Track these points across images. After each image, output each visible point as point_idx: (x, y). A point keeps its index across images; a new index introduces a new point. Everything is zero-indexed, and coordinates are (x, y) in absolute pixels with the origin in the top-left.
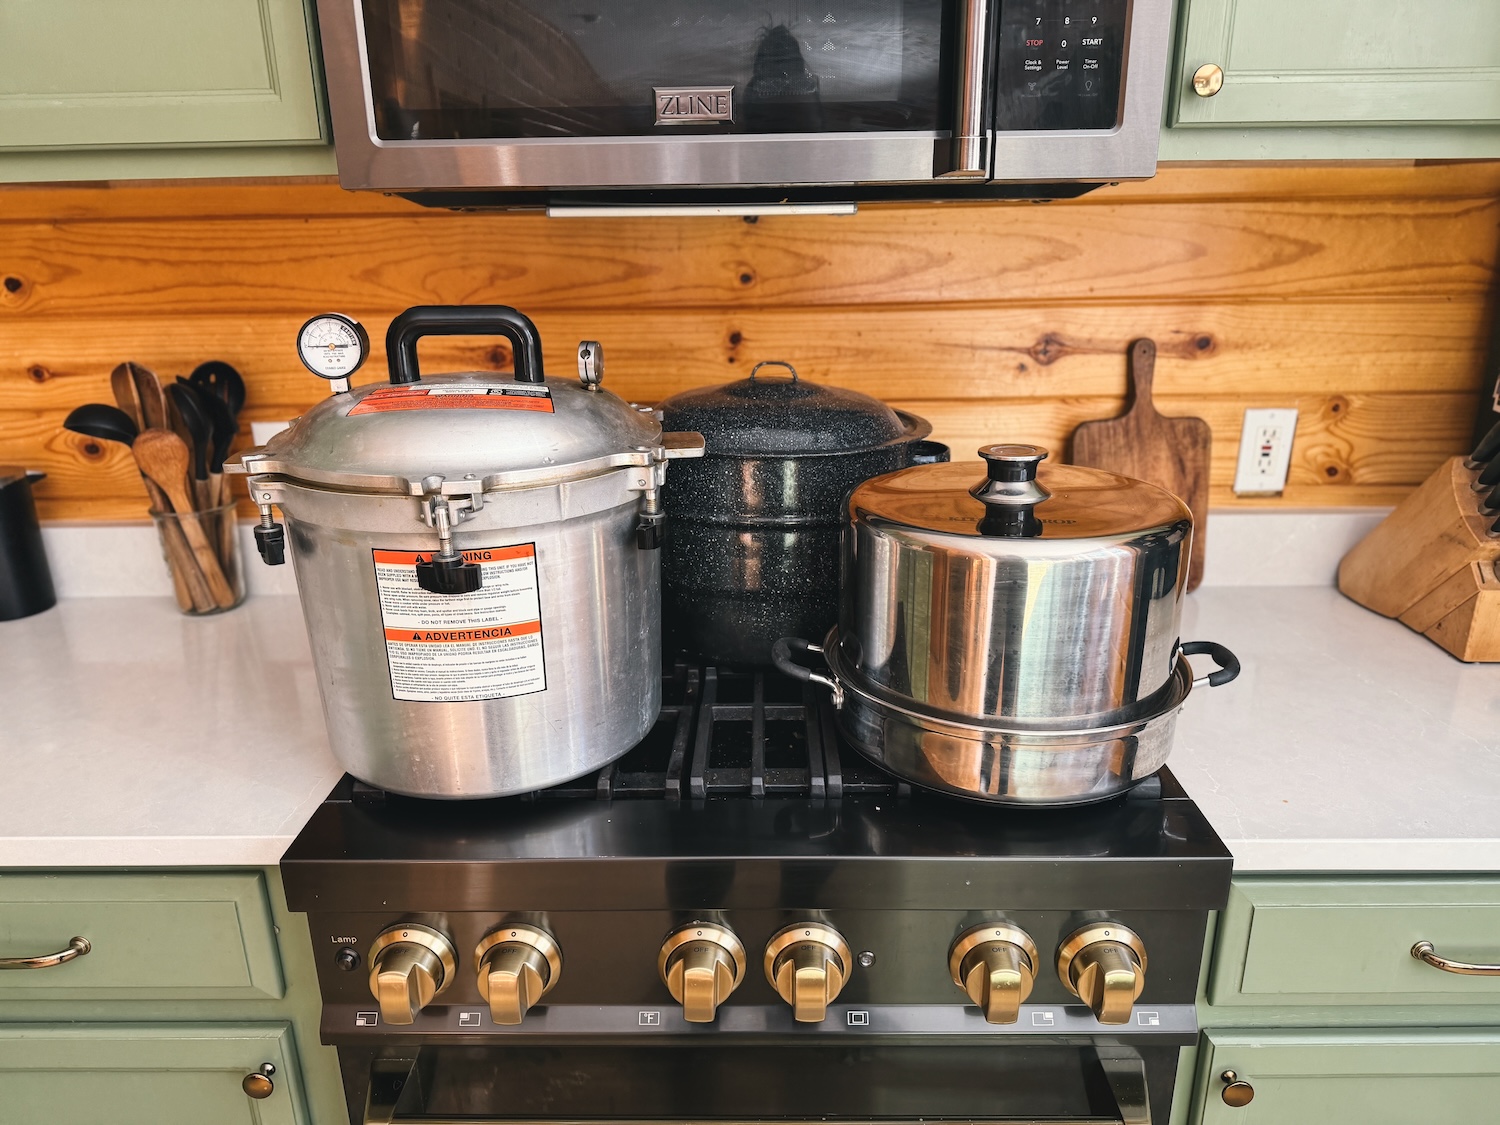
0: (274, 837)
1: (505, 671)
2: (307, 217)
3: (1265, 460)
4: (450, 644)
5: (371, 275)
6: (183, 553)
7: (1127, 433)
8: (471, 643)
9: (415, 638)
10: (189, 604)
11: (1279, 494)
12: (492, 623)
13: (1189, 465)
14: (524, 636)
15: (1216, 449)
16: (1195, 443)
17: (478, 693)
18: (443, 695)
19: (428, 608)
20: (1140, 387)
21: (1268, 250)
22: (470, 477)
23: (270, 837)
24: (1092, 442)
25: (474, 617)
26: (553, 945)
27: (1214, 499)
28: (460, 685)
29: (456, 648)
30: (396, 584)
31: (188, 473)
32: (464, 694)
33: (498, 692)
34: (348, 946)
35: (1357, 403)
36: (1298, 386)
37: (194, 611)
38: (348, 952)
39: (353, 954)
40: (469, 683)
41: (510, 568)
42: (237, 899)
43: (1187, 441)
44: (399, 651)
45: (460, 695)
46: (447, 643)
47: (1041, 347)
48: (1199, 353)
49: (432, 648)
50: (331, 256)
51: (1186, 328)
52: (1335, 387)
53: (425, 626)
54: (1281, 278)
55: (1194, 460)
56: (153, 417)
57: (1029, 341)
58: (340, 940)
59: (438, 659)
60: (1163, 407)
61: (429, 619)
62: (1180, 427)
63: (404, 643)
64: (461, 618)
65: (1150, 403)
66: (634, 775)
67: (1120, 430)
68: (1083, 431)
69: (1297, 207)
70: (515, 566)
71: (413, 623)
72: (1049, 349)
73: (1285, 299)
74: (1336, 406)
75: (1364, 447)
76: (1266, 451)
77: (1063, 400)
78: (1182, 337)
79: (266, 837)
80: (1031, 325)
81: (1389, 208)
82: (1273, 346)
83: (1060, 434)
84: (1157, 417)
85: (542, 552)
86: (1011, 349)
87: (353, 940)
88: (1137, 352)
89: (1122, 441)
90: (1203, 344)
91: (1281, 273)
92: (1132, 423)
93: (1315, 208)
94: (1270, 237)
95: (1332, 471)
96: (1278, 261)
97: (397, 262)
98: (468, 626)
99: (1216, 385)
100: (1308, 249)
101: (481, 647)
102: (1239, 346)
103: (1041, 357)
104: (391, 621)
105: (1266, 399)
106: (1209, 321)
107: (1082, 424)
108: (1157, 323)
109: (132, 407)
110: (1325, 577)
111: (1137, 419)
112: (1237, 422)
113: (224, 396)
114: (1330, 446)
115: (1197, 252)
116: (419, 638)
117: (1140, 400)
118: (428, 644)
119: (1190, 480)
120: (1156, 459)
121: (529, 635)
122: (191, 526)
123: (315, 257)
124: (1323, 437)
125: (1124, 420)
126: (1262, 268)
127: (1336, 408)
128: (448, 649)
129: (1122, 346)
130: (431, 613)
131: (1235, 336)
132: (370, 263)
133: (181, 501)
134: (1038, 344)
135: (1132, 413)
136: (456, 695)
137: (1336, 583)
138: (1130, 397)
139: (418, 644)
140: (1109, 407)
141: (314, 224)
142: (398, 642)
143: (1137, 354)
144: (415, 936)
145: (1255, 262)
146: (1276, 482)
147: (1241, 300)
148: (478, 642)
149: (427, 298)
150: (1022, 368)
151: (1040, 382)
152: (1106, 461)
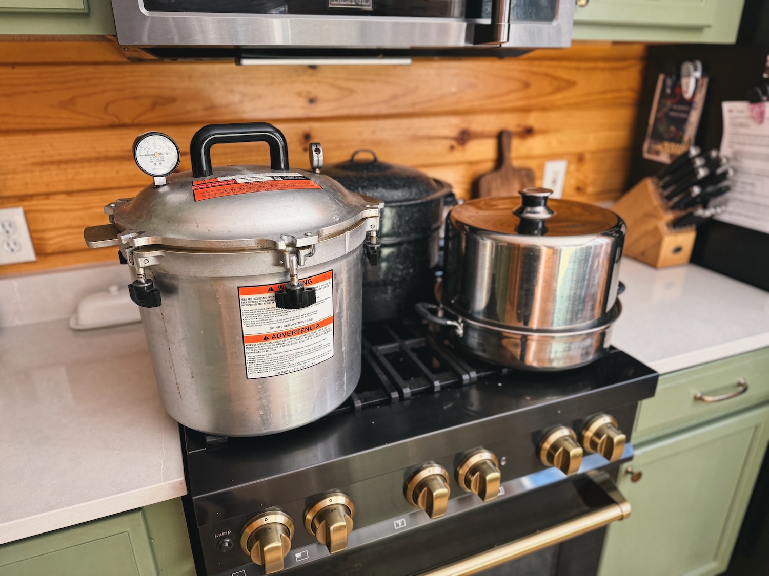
1: (316, 349)
3: (554, 186)
4: (286, 339)
5: (67, 105)
7: (502, 177)
8: (299, 336)
9: (265, 339)
12: (311, 322)
14: (325, 327)
16: (529, 179)
17: (301, 365)
18: (281, 371)
19: (275, 319)
20: (506, 153)
21: (555, 84)
22: (310, 234)
24: (488, 183)
25: (301, 320)
28: (291, 363)
29: (290, 341)
30: (254, 307)
32: (293, 368)
33: (311, 362)
34: (226, 536)
35: (588, 156)
36: (566, 149)
38: (226, 540)
39: (229, 540)
40: (297, 360)
41: (321, 287)
42: (128, 530)
43: (525, 179)
44: (253, 349)
45: (291, 369)
46: (285, 339)
47: (460, 137)
48: (527, 136)
49: (275, 344)
50: (35, 92)
51: (522, 124)
52: (581, 148)
53: (272, 330)
54: (559, 98)
57: (454, 133)
58: (220, 534)
59: (279, 349)
60: (516, 163)
61: (274, 326)
62: (524, 173)
63: (257, 343)
64: (293, 322)
65: (510, 162)
67: (499, 177)
68: (484, 178)
69: (566, 64)
70: (323, 285)
71: (264, 330)
72: (464, 137)
73: (560, 108)
74: (580, 158)
75: (591, 176)
76: (554, 181)
77: (470, 163)
78: (520, 129)
80: (456, 124)
81: (601, 64)
82: (558, 131)
83: (470, 181)
84: (514, 169)
85: (335, 275)
86: (446, 138)
87: (229, 532)
89: (500, 182)
90: (528, 132)
91: (560, 95)
92: (503, 173)
93: (574, 64)
94: (556, 79)
95: (578, 189)
96: (559, 90)
97: (85, 96)
98: (298, 326)
100: (571, 84)
101: (304, 337)
102: (545, 132)
103: (461, 141)
104: (248, 331)
105: (554, 156)
106: (532, 120)
107: (482, 176)
108: (510, 122)
111: (506, 172)
112: (542, 168)
114: (578, 177)
115: (526, 85)
116: (268, 339)
117: (506, 162)
118: (273, 341)
121: (328, 325)
124: (576, 174)
125: (498, 172)
126: (553, 92)
128: (285, 342)
129: (496, 134)
130: (276, 322)
131: (542, 127)
132: (65, 96)
134: (459, 134)
135: (502, 168)
136: (288, 369)
138: (500, 160)
139: (266, 342)
140: (489, 165)
142: (253, 344)
143: (502, 138)
144: (272, 518)
145: (550, 90)
146: (559, 194)
147: (544, 109)
148: (302, 335)
149: (109, 120)
150: (452, 148)
151: (460, 155)
152: (494, 193)
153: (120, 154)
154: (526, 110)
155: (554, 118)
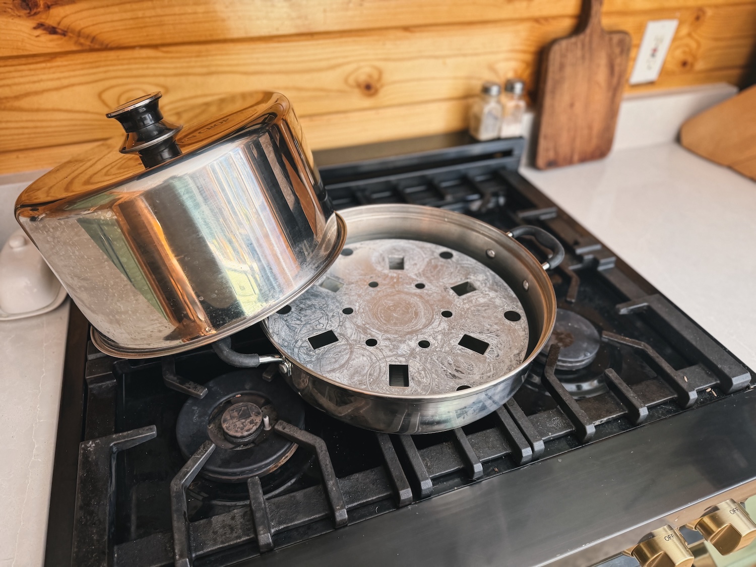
3: (652, 60)
7: (583, 45)
11: (651, 84)
13: (617, 69)
16: (622, 52)
20: (594, 8)
24: (562, 56)
35: (709, 12)
43: (617, 50)
55: (620, 65)
60: (607, 22)
62: (616, 38)
65: (599, 22)
67: (579, 45)
68: (555, 47)
74: (698, 16)
75: (705, 45)
76: (654, 52)
77: (537, 20)
83: (533, 49)
84: (602, 31)
89: (579, 53)
92: (587, 39)
95: (684, 64)
107: (554, 41)
111: (591, 35)
112: (641, 29)
114: (687, 46)
117: (593, 21)
119: (615, 80)
120: (598, 66)
124: (686, 40)
125: (582, 37)
127: (698, 18)
137: (678, 140)
138: (584, 15)
140: (567, 24)
146: (652, 75)
152: (568, 70)
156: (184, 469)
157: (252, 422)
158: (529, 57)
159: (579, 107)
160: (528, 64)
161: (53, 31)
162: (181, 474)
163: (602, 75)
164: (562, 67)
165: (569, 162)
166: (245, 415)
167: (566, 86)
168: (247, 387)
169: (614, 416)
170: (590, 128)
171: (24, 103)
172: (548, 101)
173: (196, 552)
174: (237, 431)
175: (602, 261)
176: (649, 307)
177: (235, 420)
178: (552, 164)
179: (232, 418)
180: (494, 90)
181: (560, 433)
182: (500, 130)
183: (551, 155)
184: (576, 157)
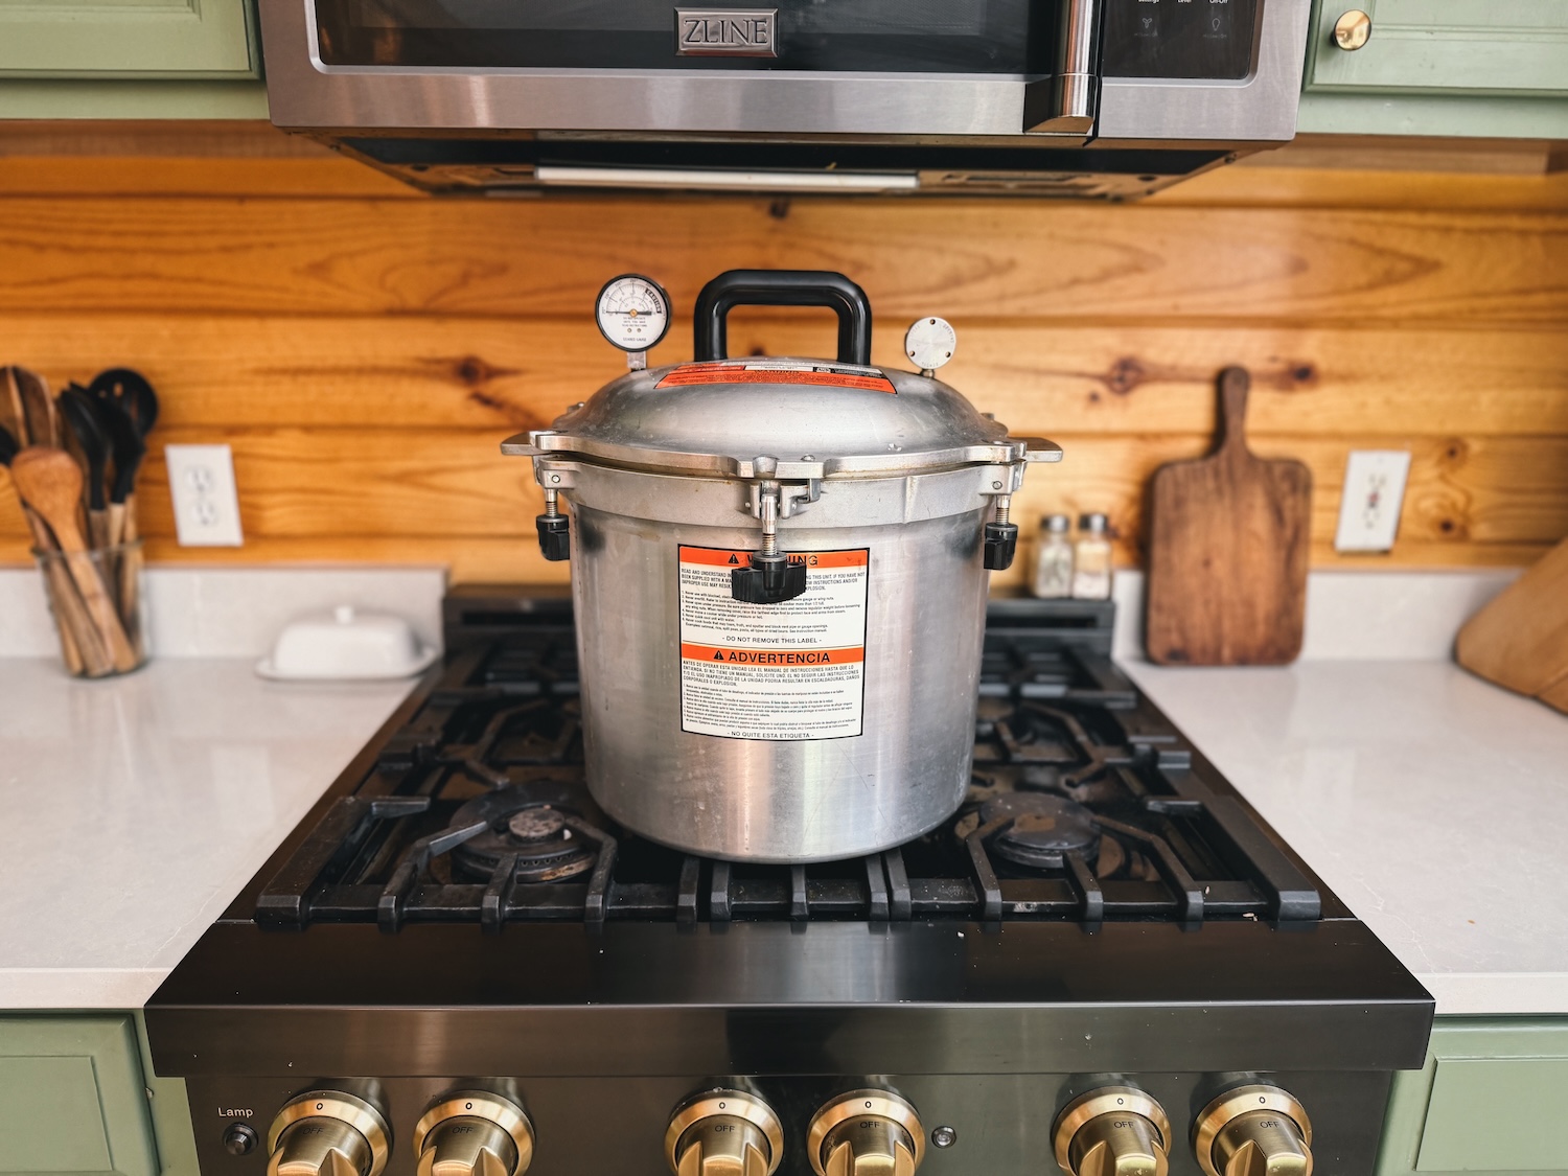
0: (144, 970)
2: (242, 198)
3: (1372, 513)
5: (318, 269)
6: (71, 602)
7: (1217, 474)
10: (77, 666)
11: (1385, 553)
13: (1288, 515)
15: (1319, 498)
16: (1294, 489)
20: (1232, 421)
21: (1379, 266)
23: (138, 970)
24: (1176, 484)
26: (521, 1119)
27: (1316, 557)
31: (82, 499)
34: (242, 1121)
35: (1475, 447)
36: (1409, 425)
37: (85, 674)
38: (241, 1129)
39: (248, 1131)
42: (94, 1053)
43: (1285, 487)
47: (1116, 374)
48: (1298, 385)
50: (270, 246)
51: (1284, 355)
52: (1452, 427)
54: (1391, 299)
55: (1294, 508)
56: (39, 433)
57: (1102, 366)
58: (230, 1113)
60: (1260, 447)
62: (1278, 470)
65: (1243, 442)
66: (635, 887)
67: (1209, 472)
68: (1166, 474)
69: (1412, 218)
72: (1126, 376)
73: (1395, 323)
74: (1452, 450)
75: (1483, 499)
76: (1373, 500)
77: (1142, 436)
78: (1278, 367)
79: (134, 970)
80: (1107, 346)
81: (1516, 222)
82: (1384, 378)
83: (1138, 476)
84: (1251, 459)
86: (1080, 375)
87: (249, 1113)
88: (1228, 383)
89: (1210, 484)
90: (1302, 375)
91: (1392, 294)
92: (1223, 465)
93: (1432, 219)
94: (1381, 252)
95: (1446, 526)
96: (1389, 279)
97: (351, 255)
99: (1317, 423)
100: (1423, 267)
102: (1346, 378)
103: (1118, 386)
105: (1374, 440)
106: (1311, 347)
107: (1166, 465)
108: (1252, 349)
109: (13, 419)
110: (1440, 648)
111: (1230, 460)
112: (1340, 466)
113: (132, 411)
114: (1444, 496)
115: (1298, 266)
117: (1232, 437)
119: (1288, 532)
120: (1251, 507)
122: (84, 567)
123: (248, 247)
124: (1439, 487)
125: (1212, 461)
126: (1371, 286)
127: (1452, 453)
129: (1210, 374)
131: (1340, 366)
132: (318, 254)
133: (71, 538)
134: (1114, 367)
135: (1224, 453)
137: (1454, 656)
138: (1220, 434)
140: (1194, 446)
141: (252, 208)
143: (1227, 385)
144: (333, 1108)
145: (1363, 279)
146: (1382, 537)
147: (1347, 324)
149: (385, 299)
150: (1094, 398)
151: (1115, 415)
152: (1193, 508)
153: (399, 363)
154: (1296, 324)
155: (1373, 345)
156: (439, 834)
157: (546, 825)
158: (1131, 489)
159: (1220, 568)
160: (1132, 501)
161: (487, 401)
162: (432, 836)
163: (1260, 521)
164: (1179, 503)
165: (1212, 658)
166: (542, 817)
167: (1192, 531)
168: (562, 798)
169: (1052, 903)
170: (1249, 604)
171: (438, 480)
172: (1158, 552)
173: (408, 906)
174: (523, 829)
175: (1164, 754)
176: (1202, 807)
177: (527, 820)
178: (1179, 657)
179: (525, 817)
180: (1057, 523)
181: (952, 902)
182: (1072, 584)
183: (1175, 640)
184: (1227, 653)
